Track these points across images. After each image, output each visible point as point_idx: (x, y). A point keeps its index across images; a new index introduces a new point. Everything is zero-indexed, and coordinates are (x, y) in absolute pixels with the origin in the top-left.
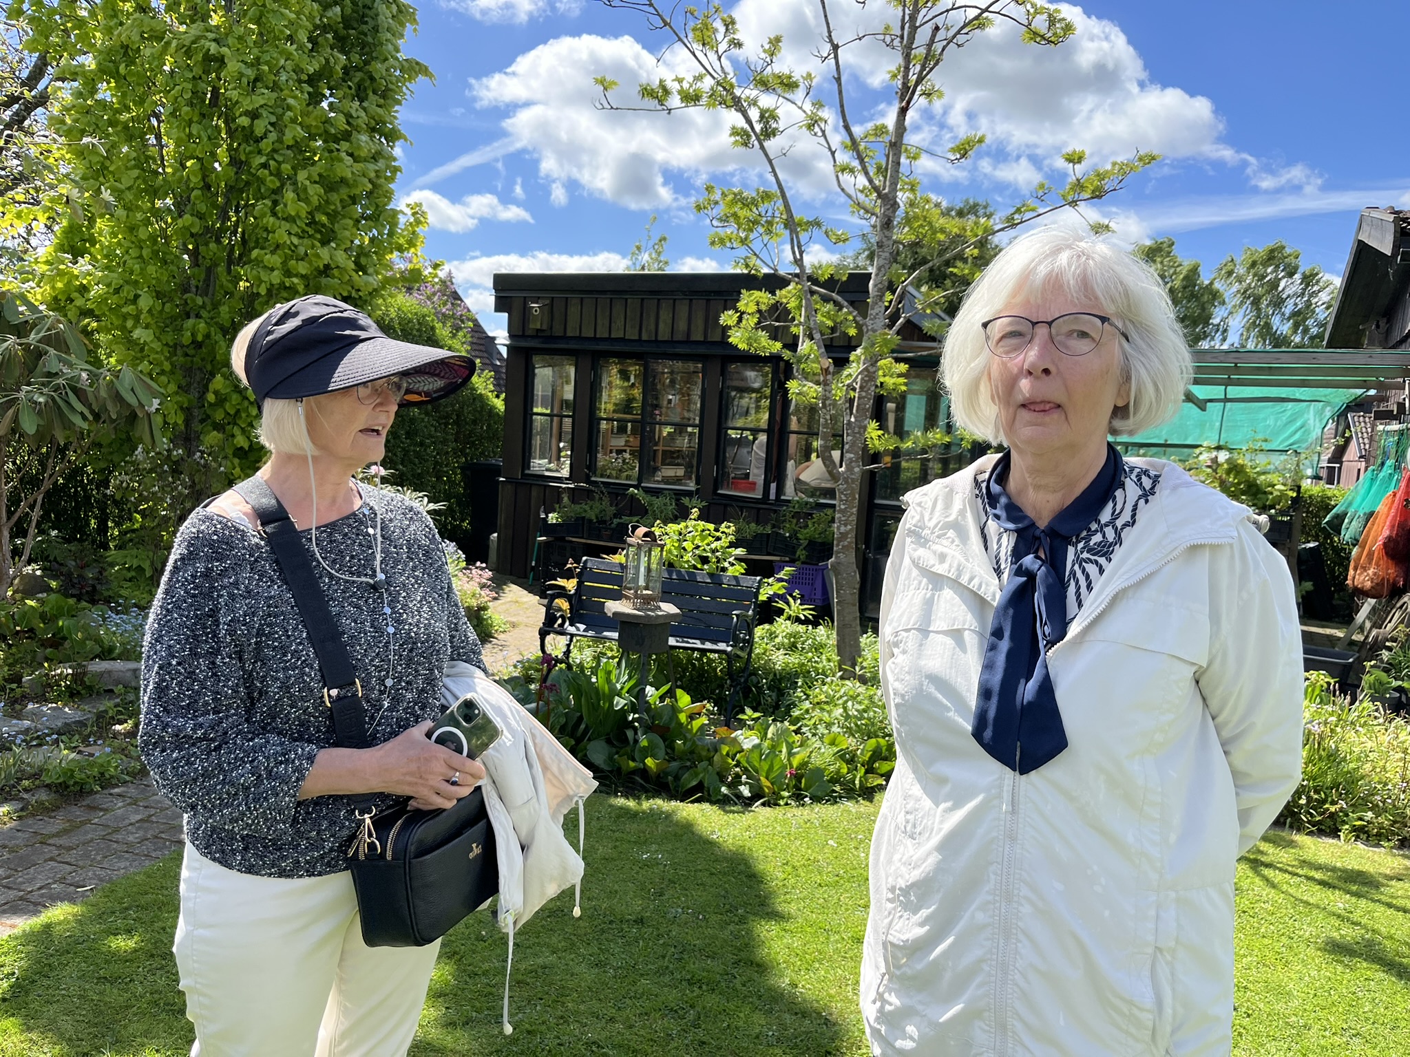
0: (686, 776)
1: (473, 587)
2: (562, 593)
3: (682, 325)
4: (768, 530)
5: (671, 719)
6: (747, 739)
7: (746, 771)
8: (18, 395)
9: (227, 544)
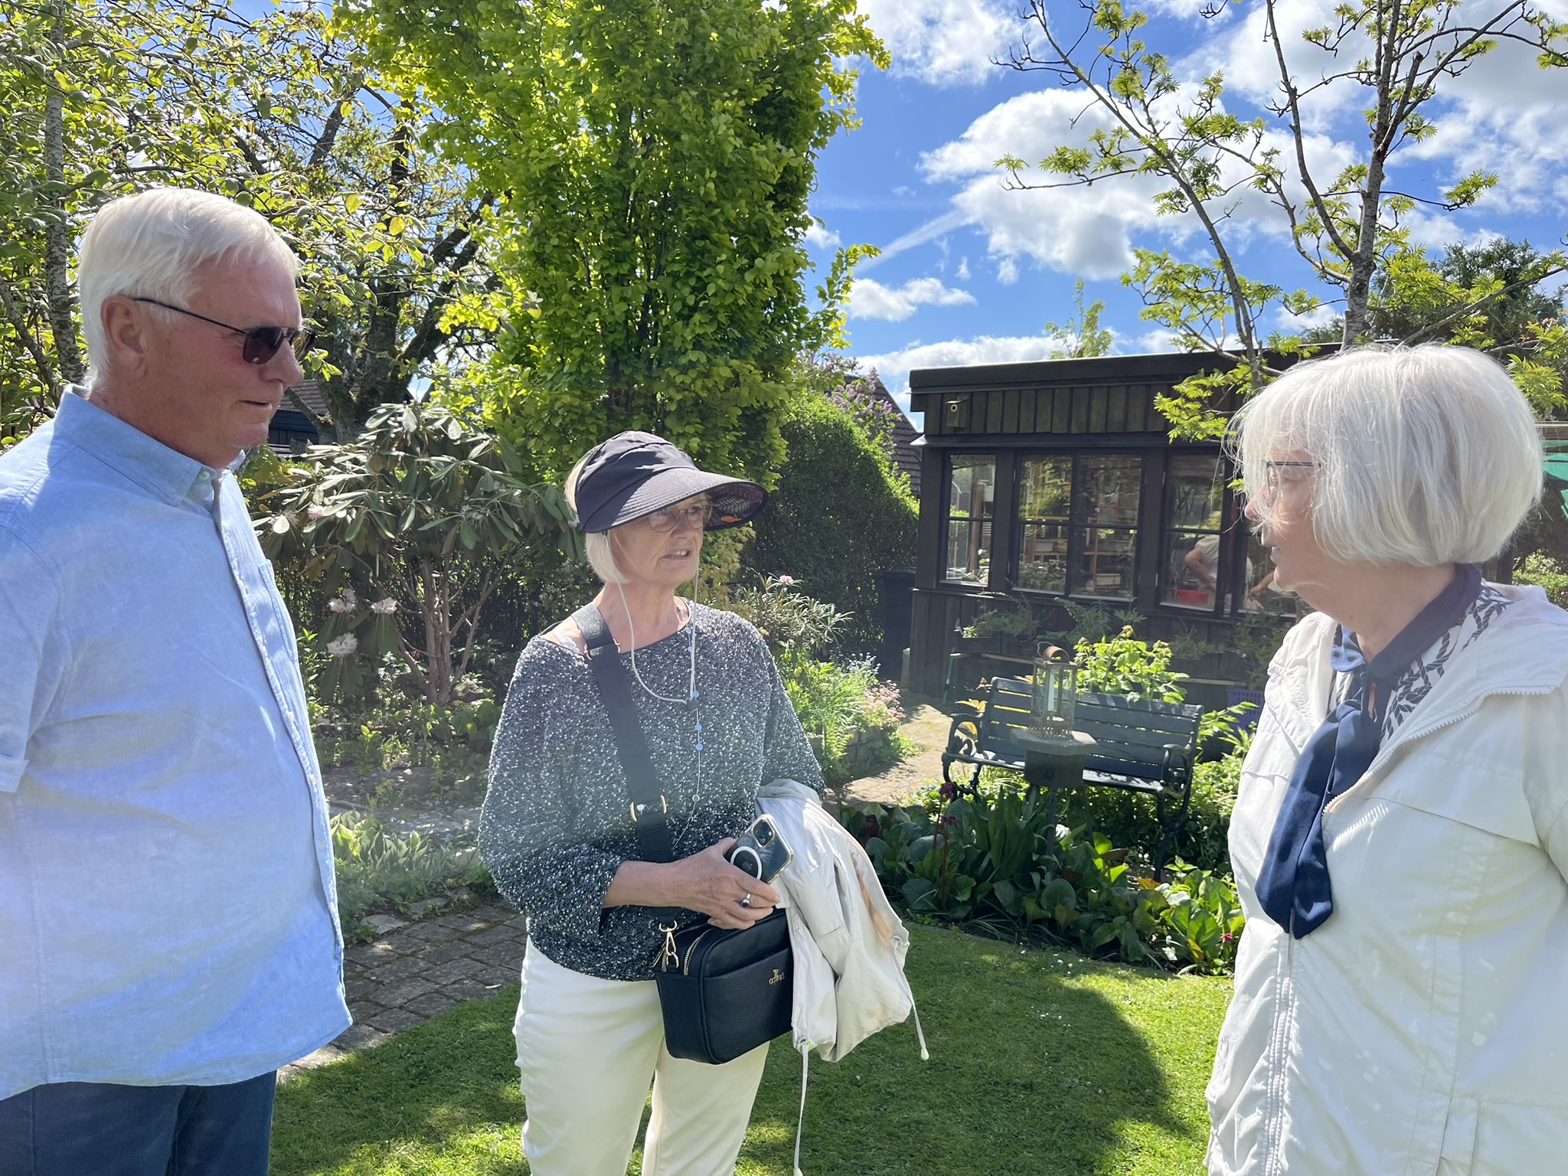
0: (1099, 930)
1: (880, 705)
2: (970, 714)
3: (1117, 415)
4: (1222, 649)
5: (1085, 864)
6: (1175, 894)
7: (1172, 931)
8: (459, 515)
9: (553, 668)
